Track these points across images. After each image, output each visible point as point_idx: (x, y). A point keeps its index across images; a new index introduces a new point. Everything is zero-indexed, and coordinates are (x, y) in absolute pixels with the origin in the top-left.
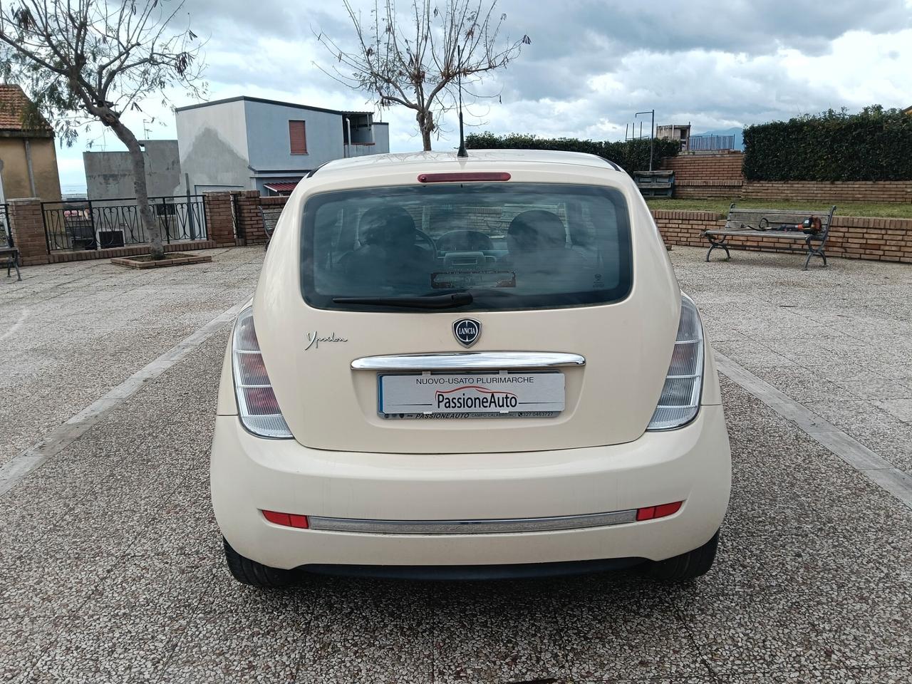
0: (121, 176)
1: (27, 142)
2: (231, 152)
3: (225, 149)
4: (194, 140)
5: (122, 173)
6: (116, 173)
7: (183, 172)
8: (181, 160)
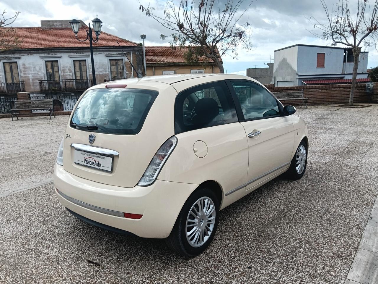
0: (259, 77)
1: (213, 66)
2: (291, 68)
3: (289, 67)
4: (279, 63)
5: (259, 76)
6: (257, 76)
7: (274, 76)
8: (274, 71)
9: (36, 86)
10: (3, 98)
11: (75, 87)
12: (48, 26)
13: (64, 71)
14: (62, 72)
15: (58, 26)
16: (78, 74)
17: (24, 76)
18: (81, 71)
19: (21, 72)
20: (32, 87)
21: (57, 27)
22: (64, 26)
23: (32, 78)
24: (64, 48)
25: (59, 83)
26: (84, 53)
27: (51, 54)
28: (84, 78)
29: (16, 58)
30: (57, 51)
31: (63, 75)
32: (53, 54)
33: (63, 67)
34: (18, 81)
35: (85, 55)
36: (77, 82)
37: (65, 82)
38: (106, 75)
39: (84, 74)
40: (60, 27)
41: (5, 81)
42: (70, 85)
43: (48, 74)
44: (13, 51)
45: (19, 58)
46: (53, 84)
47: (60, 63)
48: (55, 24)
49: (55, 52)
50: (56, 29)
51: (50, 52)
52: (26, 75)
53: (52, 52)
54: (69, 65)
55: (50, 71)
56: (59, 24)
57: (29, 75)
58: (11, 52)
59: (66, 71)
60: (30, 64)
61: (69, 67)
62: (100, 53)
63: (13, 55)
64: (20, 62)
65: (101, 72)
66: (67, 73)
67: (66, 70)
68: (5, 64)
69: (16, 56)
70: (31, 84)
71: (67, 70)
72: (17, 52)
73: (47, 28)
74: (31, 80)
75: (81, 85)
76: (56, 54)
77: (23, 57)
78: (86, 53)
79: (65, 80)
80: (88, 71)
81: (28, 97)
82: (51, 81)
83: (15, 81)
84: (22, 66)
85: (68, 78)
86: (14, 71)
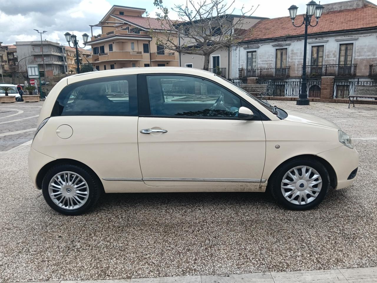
9: (300, 71)
10: (270, 82)
11: (337, 73)
12: (327, 10)
13: (328, 56)
14: (326, 57)
15: (337, 8)
16: (342, 59)
17: (291, 61)
18: (346, 56)
19: (289, 58)
20: (296, 72)
21: (336, 10)
22: (343, 8)
23: (298, 63)
24: (332, 31)
25: (321, 68)
26: (353, 36)
27: (319, 39)
28: (348, 63)
29: (287, 45)
30: (324, 36)
31: (327, 60)
32: (320, 39)
33: (328, 52)
34: (285, 66)
35: (353, 37)
36: (340, 68)
37: (326, 67)
38: (374, 59)
39: (349, 59)
40: (339, 9)
41: (274, 66)
42: (333, 70)
43: (313, 59)
44: (285, 38)
45: (289, 45)
46: (315, 69)
47: (326, 48)
48: (334, 7)
49: (322, 37)
50: (334, 12)
51: (318, 37)
52: (292, 61)
53: (319, 37)
54: (334, 50)
55: (315, 56)
56: (339, 7)
57: (296, 61)
58: (283, 39)
59: (330, 56)
60: (298, 50)
61: (334, 52)
62: (372, 35)
63: (285, 42)
64: (290, 49)
65: (369, 56)
66: (331, 57)
67: (330, 54)
68: (277, 50)
69: (288, 42)
70: (296, 69)
71: (332, 55)
72: (288, 39)
73: (325, 12)
74: (296, 65)
75: (344, 70)
76: (323, 38)
77: (293, 44)
78: (355, 36)
79: (326, 65)
80: (353, 55)
81: (255, 82)
82: (314, 66)
83: (283, 66)
84: (290, 52)
85: (332, 63)
86: (284, 57)
